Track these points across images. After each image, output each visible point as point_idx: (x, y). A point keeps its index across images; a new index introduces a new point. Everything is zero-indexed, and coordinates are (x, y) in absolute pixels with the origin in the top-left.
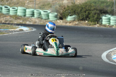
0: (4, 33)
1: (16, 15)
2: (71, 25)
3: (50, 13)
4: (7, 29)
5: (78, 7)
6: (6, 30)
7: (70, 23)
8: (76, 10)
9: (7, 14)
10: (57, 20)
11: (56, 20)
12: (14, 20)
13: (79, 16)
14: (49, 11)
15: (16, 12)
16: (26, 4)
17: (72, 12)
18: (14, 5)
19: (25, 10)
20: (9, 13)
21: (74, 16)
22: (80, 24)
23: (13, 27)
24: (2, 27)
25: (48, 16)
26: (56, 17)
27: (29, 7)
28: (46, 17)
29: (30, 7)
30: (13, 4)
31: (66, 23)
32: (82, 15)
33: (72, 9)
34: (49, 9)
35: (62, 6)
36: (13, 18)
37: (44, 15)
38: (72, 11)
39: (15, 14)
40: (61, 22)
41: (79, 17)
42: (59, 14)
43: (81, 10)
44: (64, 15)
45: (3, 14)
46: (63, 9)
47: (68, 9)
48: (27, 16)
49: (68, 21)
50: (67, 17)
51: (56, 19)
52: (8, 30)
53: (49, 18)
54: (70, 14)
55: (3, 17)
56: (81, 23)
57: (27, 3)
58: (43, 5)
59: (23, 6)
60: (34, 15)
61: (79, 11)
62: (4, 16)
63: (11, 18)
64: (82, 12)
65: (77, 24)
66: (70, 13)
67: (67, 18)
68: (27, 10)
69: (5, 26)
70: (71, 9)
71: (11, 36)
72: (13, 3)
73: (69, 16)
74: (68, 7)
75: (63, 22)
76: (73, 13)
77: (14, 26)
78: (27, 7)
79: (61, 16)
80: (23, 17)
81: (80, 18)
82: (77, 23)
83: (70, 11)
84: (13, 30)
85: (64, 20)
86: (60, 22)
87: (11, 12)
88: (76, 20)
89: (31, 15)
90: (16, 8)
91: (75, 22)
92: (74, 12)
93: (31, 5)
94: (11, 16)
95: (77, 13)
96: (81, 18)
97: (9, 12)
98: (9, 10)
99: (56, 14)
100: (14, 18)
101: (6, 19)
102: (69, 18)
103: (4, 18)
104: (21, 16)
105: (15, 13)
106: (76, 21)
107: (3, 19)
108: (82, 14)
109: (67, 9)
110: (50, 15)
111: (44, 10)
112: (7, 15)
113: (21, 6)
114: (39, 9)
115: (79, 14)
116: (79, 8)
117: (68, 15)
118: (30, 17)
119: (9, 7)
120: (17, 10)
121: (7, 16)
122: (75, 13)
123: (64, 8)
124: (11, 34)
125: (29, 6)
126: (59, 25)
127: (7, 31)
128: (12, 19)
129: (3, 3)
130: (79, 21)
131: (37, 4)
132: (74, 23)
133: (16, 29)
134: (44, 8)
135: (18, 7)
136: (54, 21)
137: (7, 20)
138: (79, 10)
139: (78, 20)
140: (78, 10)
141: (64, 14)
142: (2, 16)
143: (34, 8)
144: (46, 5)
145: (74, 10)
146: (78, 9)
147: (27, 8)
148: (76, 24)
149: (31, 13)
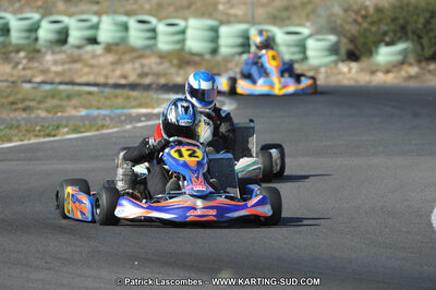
0: (103, 127)
1: (182, 49)
2: (390, 79)
3: (310, 36)
4: (124, 108)
5: (416, 8)
6: (118, 111)
7: (387, 72)
8: (407, 23)
9: (149, 47)
10: (336, 62)
11: (333, 65)
12: (173, 70)
13: (421, 44)
14: (305, 31)
15: (179, 37)
16: (221, 7)
17: (395, 32)
18: (176, 10)
19: (215, 30)
20: (155, 45)
21: (401, 46)
22: (424, 74)
23: (148, 100)
24: (108, 102)
25: (302, 47)
26: (334, 50)
27: (232, 19)
28: (293, 53)
29: (236, 16)
30: (171, 9)
31: (373, 72)
32: (430, 40)
33: (394, 20)
34: (308, 24)
35: (355, 7)
36: (171, 62)
37: (288, 45)
38: (392, 27)
39: (178, 47)
40: (354, 71)
41: (423, 49)
42: (344, 41)
43: (428, 22)
44: (365, 44)
45: (133, 50)
46: (360, 19)
47: (380, 20)
48: (224, 50)
49: (378, 65)
50: (374, 49)
51: (333, 58)
52: (125, 111)
53: (305, 58)
54: (387, 39)
55: (133, 60)
56: (430, 71)
57: (224, 4)
58: (287, 9)
59: (210, 16)
60: (249, 46)
61: (420, 26)
62: (135, 54)
63: (161, 63)
64: (431, 30)
65: (416, 77)
66: (385, 34)
67: (377, 53)
68: (224, 30)
69: (116, 97)
70: (389, 21)
71: (127, 135)
72: (170, 5)
73: (383, 44)
74: (379, 10)
75: (362, 70)
76: (399, 34)
77: (155, 96)
78: (224, 18)
79: (351, 47)
80: (208, 56)
81: (426, 50)
82: (414, 70)
83: (387, 25)
84: (144, 111)
85: (365, 63)
86: (350, 69)
87: (161, 38)
88: (411, 59)
89: (239, 50)
90: (182, 23)
91: (405, 67)
92: (403, 29)
93: (239, 11)
94: (162, 56)
95: (414, 33)
96: (428, 52)
97: (154, 38)
98: (154, 30)
99: (332, 38)
100: (175, 62)
101: (143, 66)
102: (385, 54)
103: (137, 65)
104: (200, 55)
105: (178, 42)
106: (410, 65)
107: (134, 69)
108: (432, 34)
109: (375, 18)
110: (311, 43)
111: (287, 26)
112: (148, 52)
113: (202, 14)
114: (270, 24)
115: (420, 37)
116: (418, 15)
117: (377, 44)
118: (234, 55)
119: (154, 21)
120: (183, 32)
121: (148, 57)
122: (406, 34)
123: (365, 17)
124: (128, 127)
125: (232, 12)
126: (346, 82)
127: (119, 116)
128: (166, 65)
129: (134, 7)
130: (423, 64)
131: (263, 5)
132: (403, 74)
133: (159, 105)
134: (289, 18)
135: (186, 19)
136: (326, 65)
137: (146, 70)
138: (422, 20)
139: (419, 61)
140: (416, 22)
141: (361, 40)
142: (127, 57)
143: (247, 22)
144: (295, 8)
145: (401, 21)
146: (415, 17)
147: (222, 23)
148: (410, 78)
149: (240, 41)
